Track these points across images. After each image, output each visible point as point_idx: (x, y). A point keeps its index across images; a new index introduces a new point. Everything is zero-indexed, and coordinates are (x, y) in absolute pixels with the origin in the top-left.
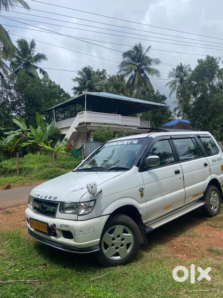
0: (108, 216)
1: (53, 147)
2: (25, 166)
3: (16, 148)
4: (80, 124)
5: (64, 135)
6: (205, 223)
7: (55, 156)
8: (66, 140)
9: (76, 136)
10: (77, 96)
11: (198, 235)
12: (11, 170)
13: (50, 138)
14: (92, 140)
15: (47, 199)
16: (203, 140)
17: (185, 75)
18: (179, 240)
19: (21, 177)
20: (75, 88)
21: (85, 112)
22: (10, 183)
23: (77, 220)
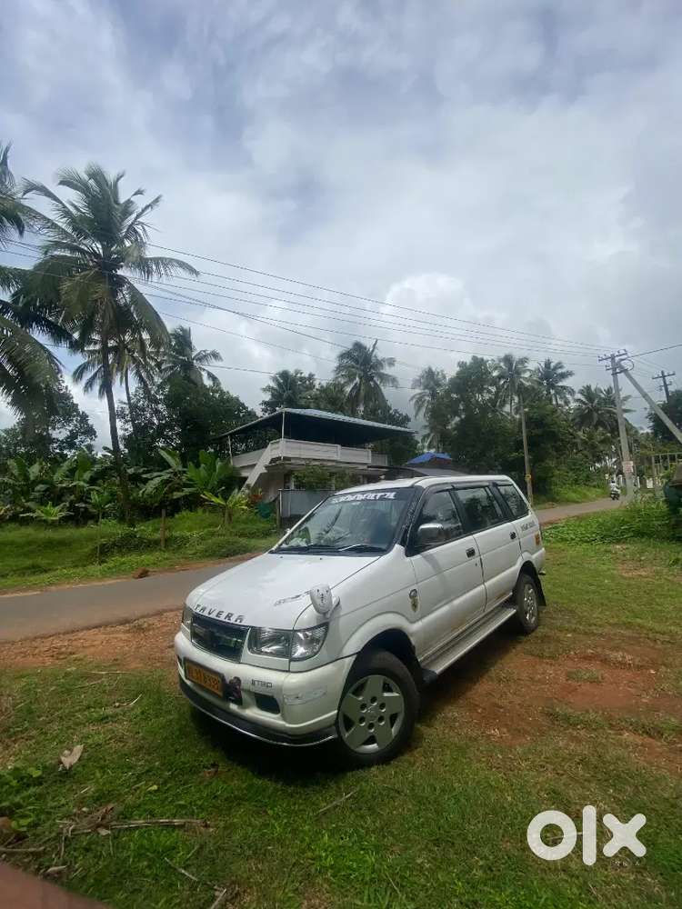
0: (353, 659)
1: (226, 499)
2: (177, 534)
3: (162, 502)
4: (273, 460)
5: (246, 479)
6: (519, 647)
7: (230, 515)
8: (248, 486)
9: (265, 481)
10: (267, 415)
11: (516, 677)
12: (150, 541)
13: (221, 483)
14: (292, 487)
15: (222, 618)
16: (502, 489)
17: (438, 385)
18: (482, 690)
19: (166, 555)
20: (265, 403)
21: (283, 441)
22: (148, 565)
23: (288, 671)
